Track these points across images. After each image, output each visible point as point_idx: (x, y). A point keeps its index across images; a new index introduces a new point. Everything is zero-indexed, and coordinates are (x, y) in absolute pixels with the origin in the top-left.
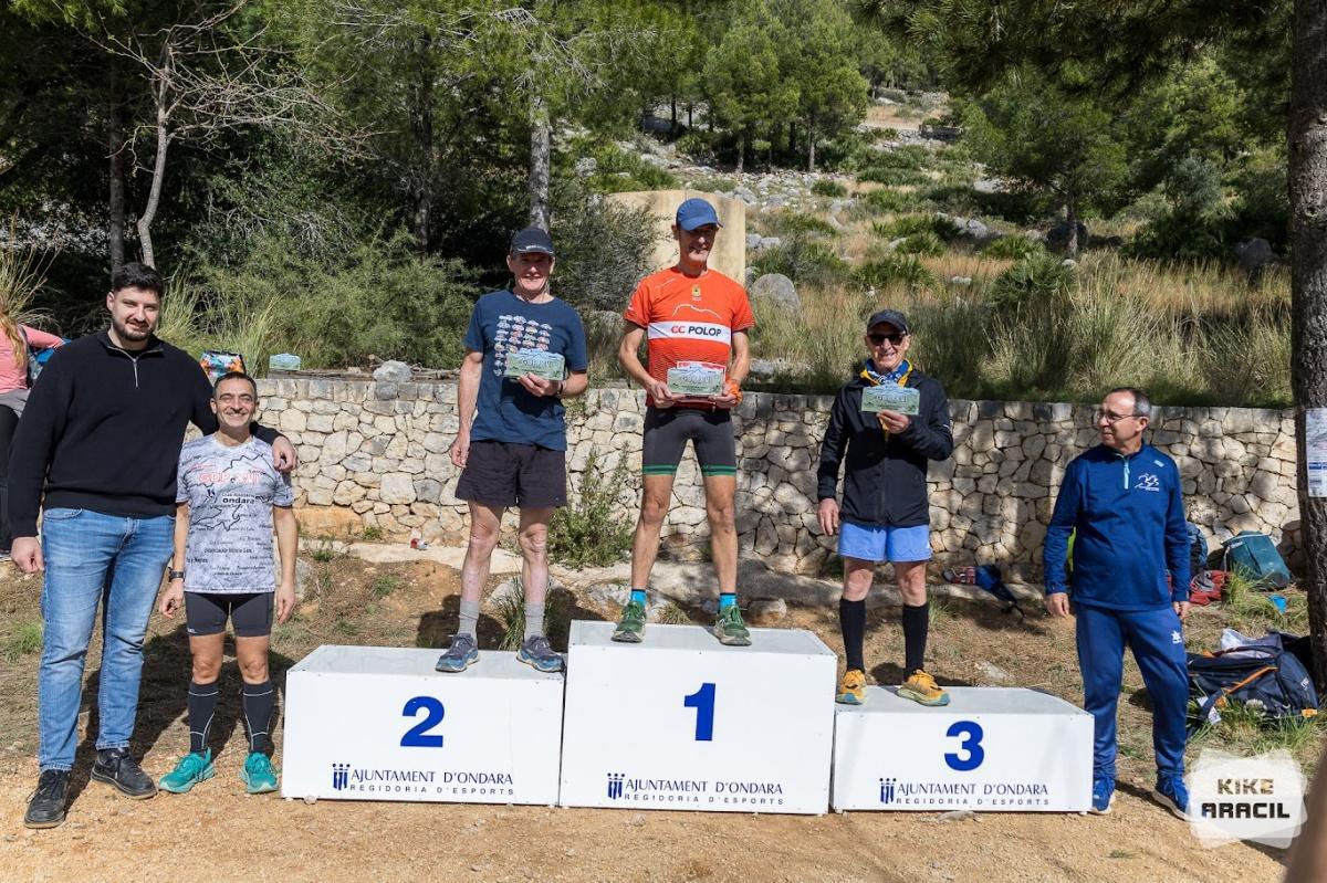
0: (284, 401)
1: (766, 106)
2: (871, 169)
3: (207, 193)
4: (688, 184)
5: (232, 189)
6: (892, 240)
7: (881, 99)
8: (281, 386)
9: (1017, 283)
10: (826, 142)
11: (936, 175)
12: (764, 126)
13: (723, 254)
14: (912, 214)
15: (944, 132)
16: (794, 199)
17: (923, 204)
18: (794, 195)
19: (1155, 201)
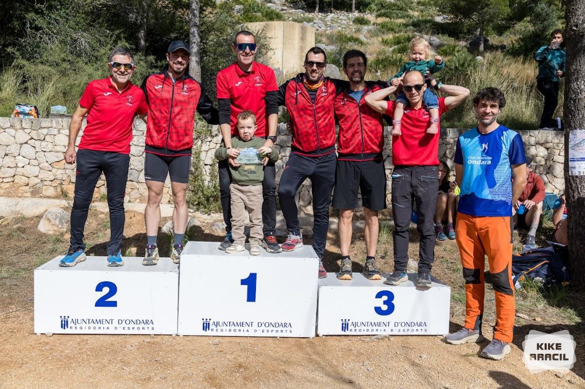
0: (56, 130)
2: (383, 11)
3: (26, 22)
4: (290, 19)
5: (39, 20)
6: (391, 47)
9: (450, 69)
11: (416, 14)
14: (402, 33)
16: (344, 26)
17: (408, 28)
18: (344, 24)
19: (525, 26)
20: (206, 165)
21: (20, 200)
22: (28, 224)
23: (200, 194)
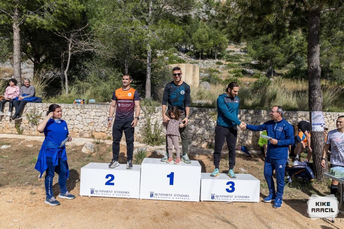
0: (91, 110)
1: (206, 45)
2: (229, 59)
3: (82, 65)
4: (189, 63)
5: (87, 64)
6: (232, 74)
7: (231, 44)
8: (90, 106)
9: (258, 84)
10: (219, 53)
11: (243, 60)
12: (205, 50)
13: (194, 77)
14: (237, 68)
15: (245, 51)
17: (240, 66)
18: (211, 65)
19: (291, 66)
20: (152, 125)
21: (75, 138)
22: (78, 149)
23: (150, 137)
